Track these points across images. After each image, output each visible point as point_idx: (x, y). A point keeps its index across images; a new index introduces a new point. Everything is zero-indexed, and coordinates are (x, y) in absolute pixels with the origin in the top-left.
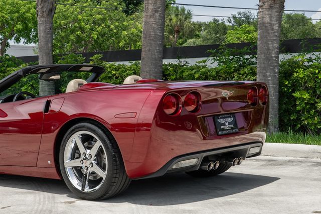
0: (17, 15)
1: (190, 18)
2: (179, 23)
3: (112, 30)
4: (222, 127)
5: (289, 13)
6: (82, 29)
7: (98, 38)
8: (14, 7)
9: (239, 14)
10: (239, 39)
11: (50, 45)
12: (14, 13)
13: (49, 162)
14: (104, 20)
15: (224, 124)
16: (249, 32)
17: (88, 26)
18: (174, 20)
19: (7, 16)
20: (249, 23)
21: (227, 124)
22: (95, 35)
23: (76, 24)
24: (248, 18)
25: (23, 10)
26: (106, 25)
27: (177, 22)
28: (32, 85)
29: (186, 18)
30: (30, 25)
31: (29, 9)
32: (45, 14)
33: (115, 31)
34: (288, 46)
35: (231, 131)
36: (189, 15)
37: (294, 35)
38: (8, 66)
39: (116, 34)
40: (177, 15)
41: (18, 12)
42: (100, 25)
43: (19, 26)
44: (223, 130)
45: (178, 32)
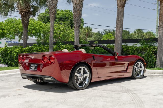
0: (33, 27)
1: (92, 30)
2: (88, 32)
3: (67, 34)
6: (56, 33)
7: (62, 36)
8: (32, 24)
10: (107, 38)
12: (32, 27)
14: (64, 30)
16: (110, 36)
17: (59, 32)
18: (87, 31)
20: (110, 33)
22: (61, 36)
23: (54, 31)
25: (35, 26)
26: (65, 32)
27: (87, 32)
29: (90, 30)
30: (38, 31)
33: (68, 34)
34: (124, 41)
36: (91, 30)
37: (125, 38)
39: (69, 35)
40: (87, 29)
41: (33, 26)
42: (62, 32)
43: (34, 32)
45: (88, 35)
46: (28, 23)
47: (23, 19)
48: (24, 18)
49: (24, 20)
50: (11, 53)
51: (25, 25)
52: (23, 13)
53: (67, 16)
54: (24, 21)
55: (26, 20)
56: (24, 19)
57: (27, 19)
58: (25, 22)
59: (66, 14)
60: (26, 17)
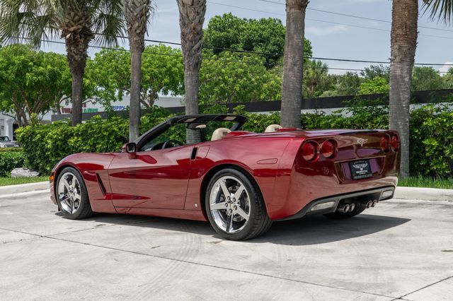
0: (164, 69)
1: (326, 71)
2: (315, 76)
3: (252, 83)
4: (357, 172)
5: (418, 66)
6: (225, 82)
7: (240, 90)
8: (162, 62)
9: (372, 67)
10: (371, 90)
11: (196, 97)
12: (162, 68)
13: (196, 205)
14: (245, 73)
15: (359, 170)
16: (381, 84)
17: (231, 79)
18: (312, 73)
19: (155, 71)
20: (380, 76)
21: (362, 169)
22: (237, 88)
23: (220, 77)
24: (380, 71)
25: (169, 65)
26: (247, 78)
27: (314, 75)
28: (179, 134)
29: (322, 71)
30: (178, 78)
31: (176, 63)
32: (191, 68)
33: (256, 83)
34: (417, 97)
35: (366, 176)
36: (325, 69)
37: (422, 87)
38: (157, 116)
39: (258, 86)
40: (314, 69)
41: (165, 66)
42: (242, 78)
43: (167, 80)
44: (358, 175)
45: (315, 84)
46: (82, 60)
47: (69, 50)
48: (72, 48)
49: (74, 54)
50: (42, 141)
51: (76, 65)
52: (68, 36)
53: (265, 34)
54: (72, 56)
55: (76, 54)
56: (71, 51)
57: (81, 50)
58: (74, 59)
59: (263, 30)
60: (78, 46)
